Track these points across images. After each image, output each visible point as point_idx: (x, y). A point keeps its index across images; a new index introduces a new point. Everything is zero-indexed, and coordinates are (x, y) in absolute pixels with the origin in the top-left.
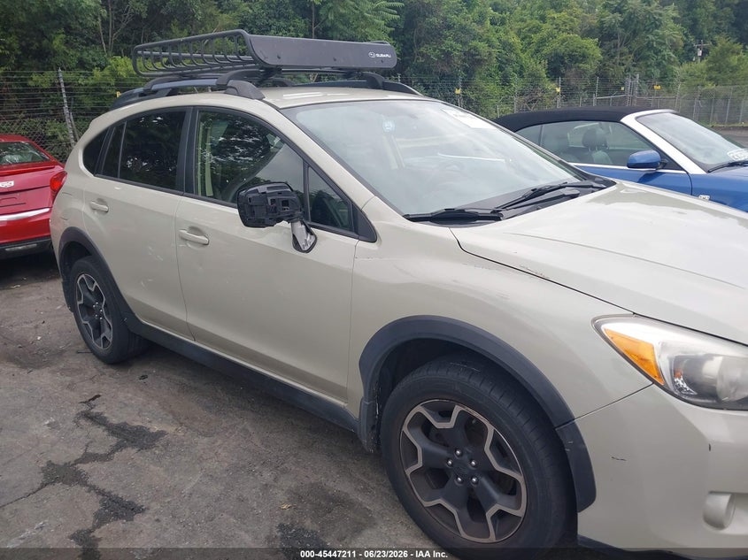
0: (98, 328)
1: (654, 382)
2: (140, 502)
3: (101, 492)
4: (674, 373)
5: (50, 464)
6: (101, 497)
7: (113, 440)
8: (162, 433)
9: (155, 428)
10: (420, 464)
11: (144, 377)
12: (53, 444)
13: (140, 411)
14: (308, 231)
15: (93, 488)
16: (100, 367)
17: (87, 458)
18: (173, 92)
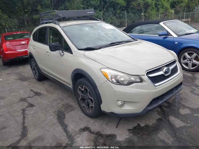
0: (36, 73)
1: (108, 80)
2: (35, 105)
3: (29, 103)
4: (111, 78)
5: (22, 98)
6: (28, 104)
7: (34, 94)
8: (43, 93)
9: (42, 92)
10: (80, 98)
11: (44, 83)
12: (23, 95)
13: (41, 89)
14: (63, 52)
15: (28, 102)
16: (36, 81)
17: (28, 97)
18: (46, 23)
